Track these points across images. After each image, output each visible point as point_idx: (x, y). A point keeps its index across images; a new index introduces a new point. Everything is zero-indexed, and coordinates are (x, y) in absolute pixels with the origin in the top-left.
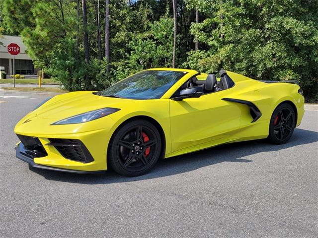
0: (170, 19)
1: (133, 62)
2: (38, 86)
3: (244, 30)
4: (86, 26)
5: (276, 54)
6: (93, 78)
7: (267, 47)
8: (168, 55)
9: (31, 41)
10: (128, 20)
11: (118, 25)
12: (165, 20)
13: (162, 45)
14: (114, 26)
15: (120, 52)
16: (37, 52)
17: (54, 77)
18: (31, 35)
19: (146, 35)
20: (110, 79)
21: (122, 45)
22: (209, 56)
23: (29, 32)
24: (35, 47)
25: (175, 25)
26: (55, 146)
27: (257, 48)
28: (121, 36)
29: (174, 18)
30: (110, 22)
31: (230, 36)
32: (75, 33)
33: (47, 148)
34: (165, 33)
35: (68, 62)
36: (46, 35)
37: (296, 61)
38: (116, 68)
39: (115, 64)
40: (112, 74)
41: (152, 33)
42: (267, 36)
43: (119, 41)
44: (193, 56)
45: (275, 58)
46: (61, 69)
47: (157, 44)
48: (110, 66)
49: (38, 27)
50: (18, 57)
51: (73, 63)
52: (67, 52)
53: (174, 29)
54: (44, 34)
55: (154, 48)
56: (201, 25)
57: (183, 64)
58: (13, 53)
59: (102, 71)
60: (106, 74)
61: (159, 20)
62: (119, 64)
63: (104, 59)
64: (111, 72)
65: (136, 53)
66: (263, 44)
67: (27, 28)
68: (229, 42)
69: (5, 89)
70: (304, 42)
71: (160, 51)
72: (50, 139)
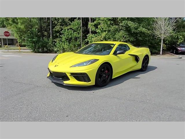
0: (79, 21)
1: (64, 39)
2: (19, 51)
3: (111, 26)
4: (41, 23)
5: (124, 36)
6: (46, 47)
7: (121, 33)
8: (79, 36)
9: (17, 30)
10: (60, 21)
11: (56, 23)
12: (77, 21)
13: (76, 32)
14: (54, 24)
15: (57, 35)
16: (20, 35)
17: (28, 46)
18: (17, 27)
19: (69, 27)
20: (53, 47)
21: (58, 32)
22: (96, 36)
23: (15, 26)
24: (18, 33)
25: (81, 23)
26: (73, 76)
27: (117, 33)
28: (57, 28)
29: (81, 20)
30: (52, 22)
31: (106, 28)
32: (37, 26)
33: (69, 77)
34: (77, 27)
35: (34, 40)
36: (24, 27)
37: (132, 39)
38: (56, 42)
39: (55, 40)
40: (54, 44)
41: (71, 26)
42: (120, 28)
43: (57, 30)
44: (90, 37)
45: (124, 37)
46: (31, 43)
47: (74, 31)
48: (53, 41)
49: (19, 23)
50: (9, 37)
51: (36, 40)
52: (33, 35)
53: (81, 25)
54: (22, 27)
55: (73, 33)
56: (93, 24)
57: (85, 40)
58: (6, 36)
59: (50, 43)
60: (51, 45)
61: (74, 21)
62: (57, 40)
63: (50, 38)
64: (53, 44)
65: (64, 35)
66: (119, 32)
67: (14, 24)
68: (105, 31)
69: (4, 52)
70: (135, 31)
71: (75, 34)
72: (71, 73)
